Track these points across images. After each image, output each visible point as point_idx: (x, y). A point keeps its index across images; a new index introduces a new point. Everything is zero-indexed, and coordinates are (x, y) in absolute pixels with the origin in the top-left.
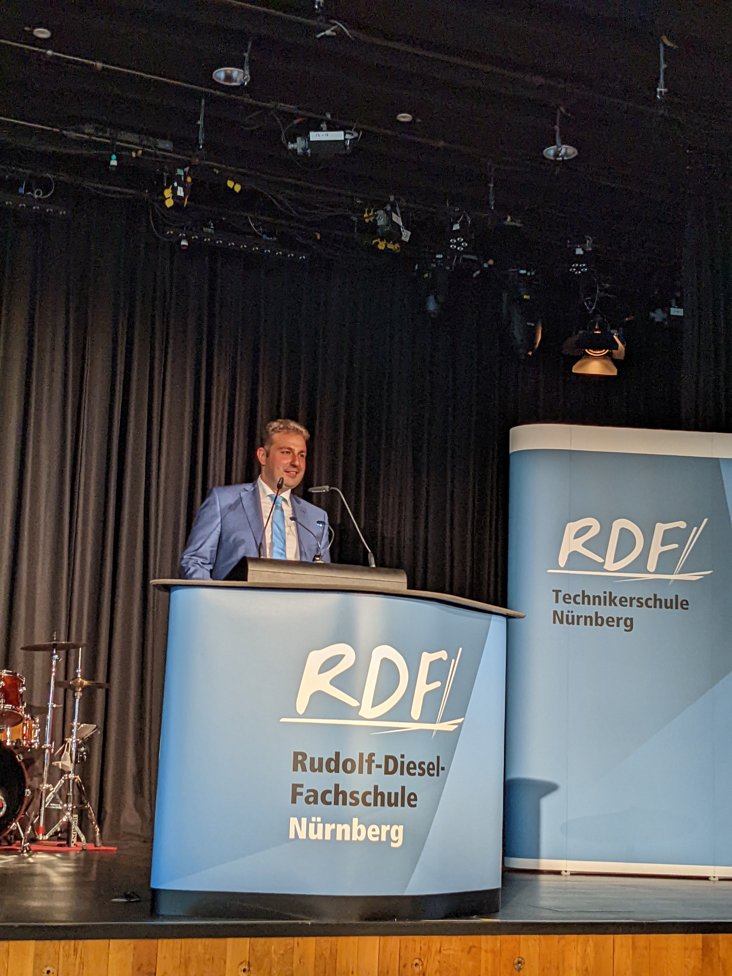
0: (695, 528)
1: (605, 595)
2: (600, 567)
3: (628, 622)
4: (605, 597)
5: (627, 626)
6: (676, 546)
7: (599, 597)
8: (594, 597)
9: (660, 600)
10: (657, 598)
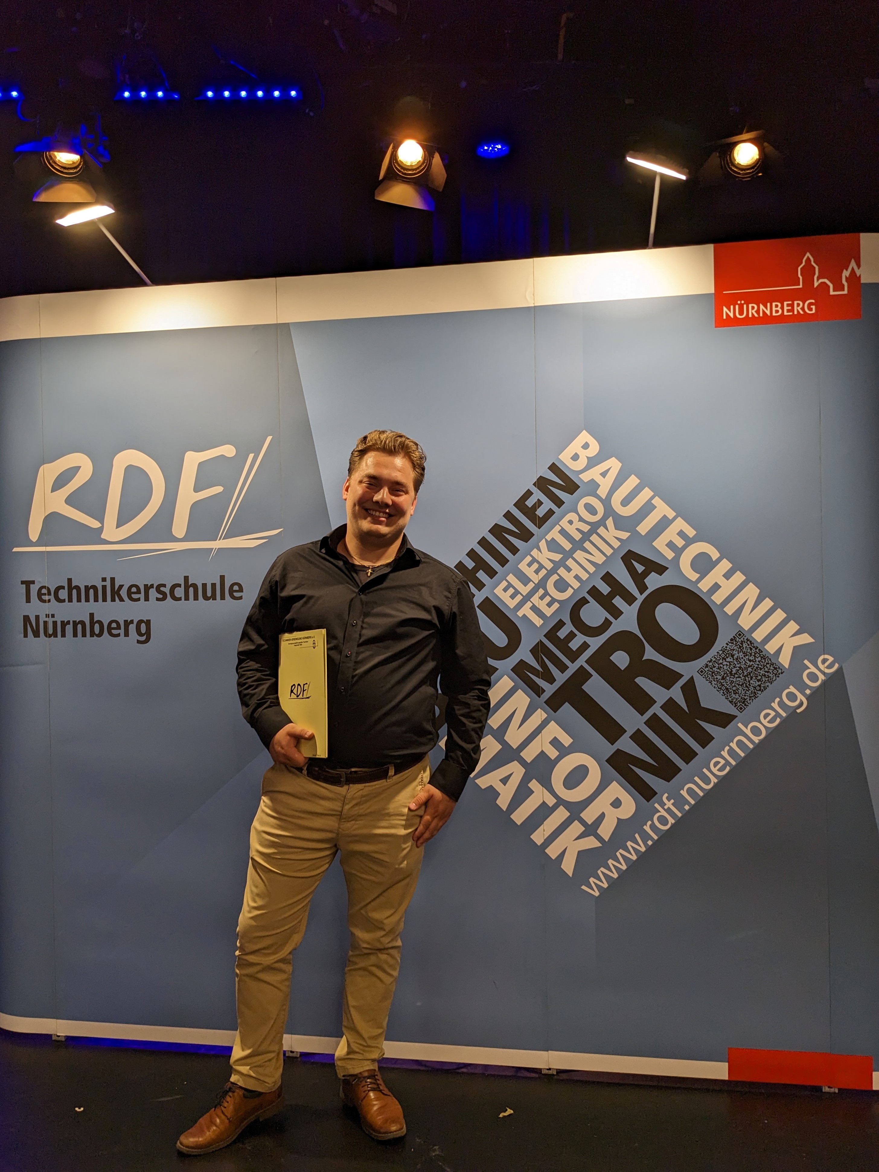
0: (251, 456)
1: (104, 583)
2: (95, 536)
3: (143, 627)
4: (104, 588)
5: (140, 634)
6: (219, 489)
7: (94, 588)
8: (87, 588)
9: (195, 586)
10: (190, 583)
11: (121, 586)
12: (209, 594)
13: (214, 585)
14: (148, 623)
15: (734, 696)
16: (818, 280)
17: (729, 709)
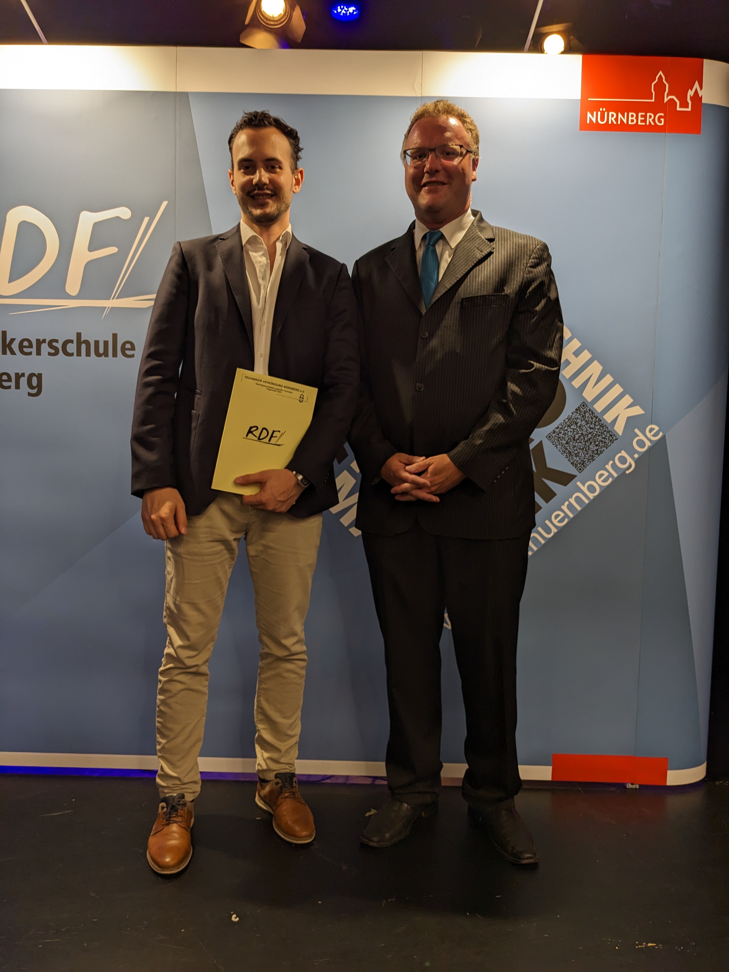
0: (146, 219)
3: (35, 380)
5: (32, 387)
6: (113, 250)
9: (87, 343)
10: (82, 340)
11: (12, 340)
12: (101, 351)
13: (106, 343)
14: (39, 377)
15: (575, 458)
16: (667, 97)
17: (570, 469)
